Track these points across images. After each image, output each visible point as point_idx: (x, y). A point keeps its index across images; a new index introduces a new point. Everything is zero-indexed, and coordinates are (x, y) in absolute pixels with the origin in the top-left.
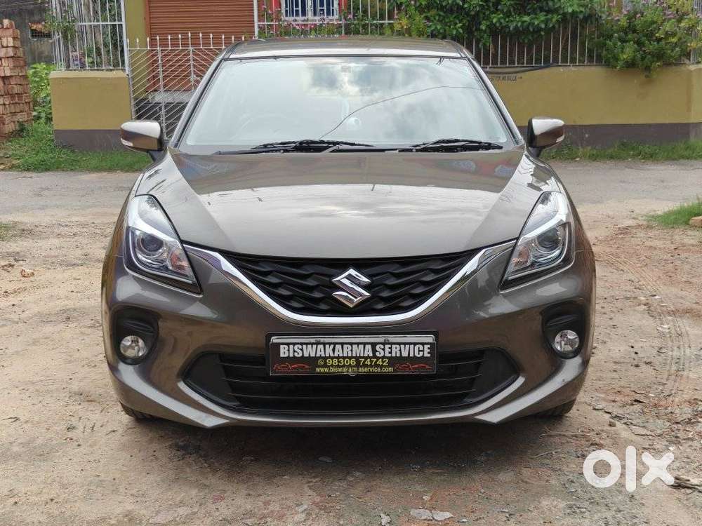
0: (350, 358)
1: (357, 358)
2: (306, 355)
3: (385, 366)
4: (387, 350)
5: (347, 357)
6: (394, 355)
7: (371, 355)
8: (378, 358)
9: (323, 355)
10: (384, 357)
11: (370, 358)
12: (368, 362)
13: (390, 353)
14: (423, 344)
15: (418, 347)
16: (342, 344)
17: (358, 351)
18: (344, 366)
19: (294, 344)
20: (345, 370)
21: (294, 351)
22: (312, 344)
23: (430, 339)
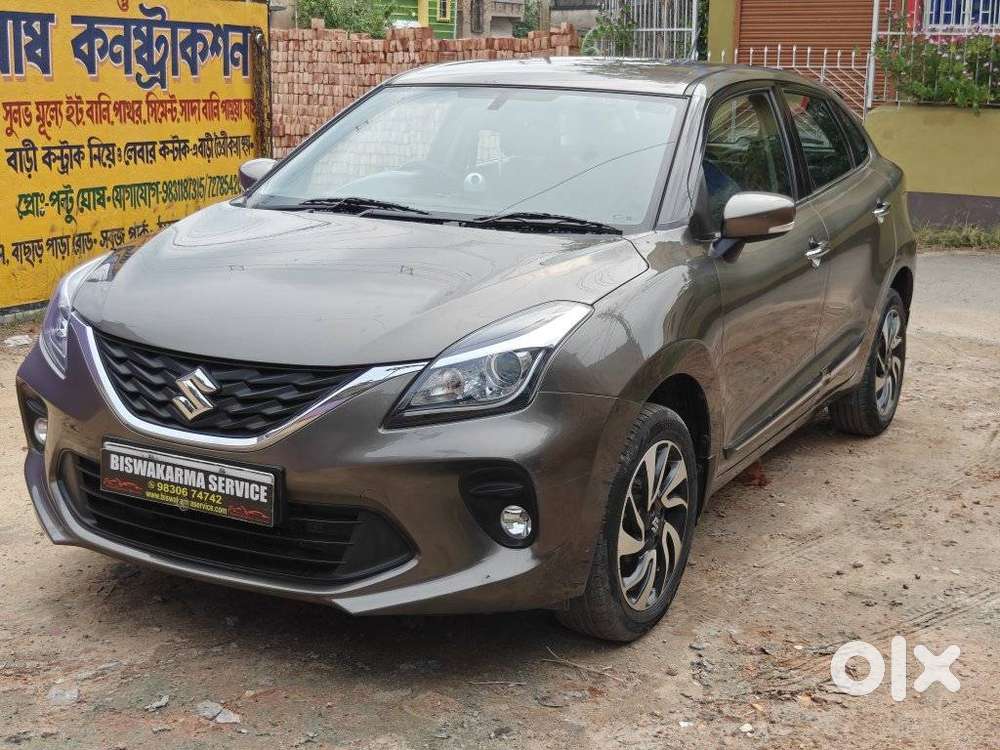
0: (182, 486)
1: (189, 488)
2: (136, 472)
3: (219, 505)
4: (221, 485)
5: (179, 485)
6: (228, 493)
7: (204, 487)
8: (211, 493)
9: (154, 477)
10: (216, 493)
11: (203, 490)
12: (200, 495)
13: (224, 488)
14: (260, 484)
15: (253, 486)
16: (174, 466)
17: (190, 478)
18: (175, 495)
19: (125, 455)
20: (176, 500)
21: (125, 465)
22: (143, 459)
23: (269, 479)
